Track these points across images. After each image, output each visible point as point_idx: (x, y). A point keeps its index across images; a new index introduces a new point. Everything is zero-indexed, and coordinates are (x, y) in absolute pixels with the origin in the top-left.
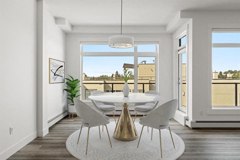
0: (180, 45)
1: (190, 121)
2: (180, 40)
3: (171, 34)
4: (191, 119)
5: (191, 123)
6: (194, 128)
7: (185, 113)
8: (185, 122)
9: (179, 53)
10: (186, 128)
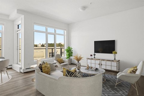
0: (18, 28)
1: (22, 69)
2: (18, 25)
3: (13, 21)
4: (23, 68)
5: (23, 70)
6: (24, 73)
7: (20, 65)
8: (20, 70)
9: (17, 32)
10: (21, 73)
